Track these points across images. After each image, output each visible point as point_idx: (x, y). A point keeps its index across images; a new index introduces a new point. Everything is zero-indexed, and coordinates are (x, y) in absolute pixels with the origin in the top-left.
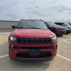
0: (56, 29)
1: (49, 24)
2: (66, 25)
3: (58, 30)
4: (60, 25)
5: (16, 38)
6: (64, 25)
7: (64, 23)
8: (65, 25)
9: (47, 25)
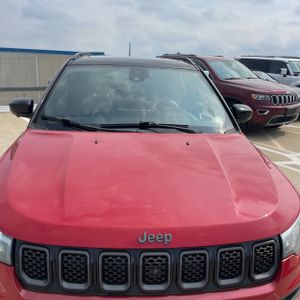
0: (254, 96)
1: (218, 72)
2: (296, 74)
3: (263, 102)
4: (266, 71)
5: (9, 242)
6: (284, 70)
7: (286, 60)
8: (288, 73)
9: (207, 73)
